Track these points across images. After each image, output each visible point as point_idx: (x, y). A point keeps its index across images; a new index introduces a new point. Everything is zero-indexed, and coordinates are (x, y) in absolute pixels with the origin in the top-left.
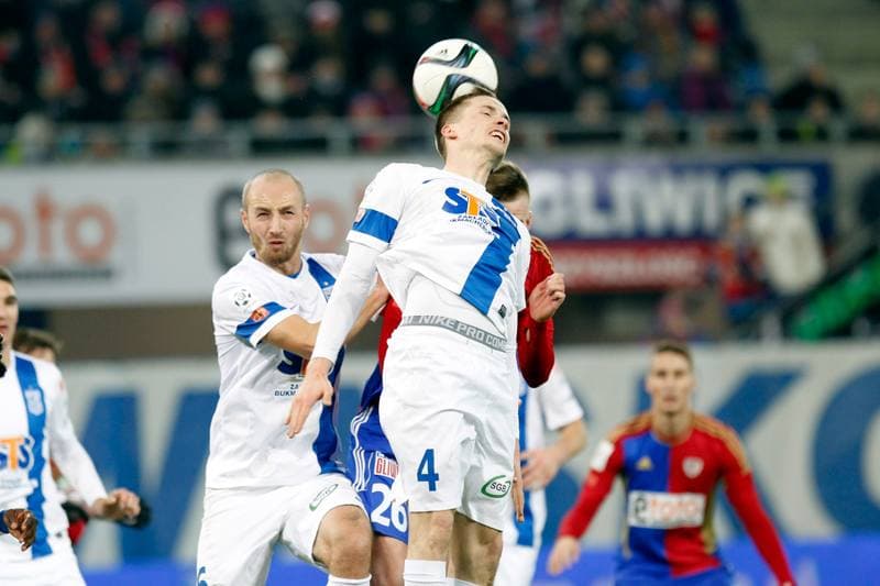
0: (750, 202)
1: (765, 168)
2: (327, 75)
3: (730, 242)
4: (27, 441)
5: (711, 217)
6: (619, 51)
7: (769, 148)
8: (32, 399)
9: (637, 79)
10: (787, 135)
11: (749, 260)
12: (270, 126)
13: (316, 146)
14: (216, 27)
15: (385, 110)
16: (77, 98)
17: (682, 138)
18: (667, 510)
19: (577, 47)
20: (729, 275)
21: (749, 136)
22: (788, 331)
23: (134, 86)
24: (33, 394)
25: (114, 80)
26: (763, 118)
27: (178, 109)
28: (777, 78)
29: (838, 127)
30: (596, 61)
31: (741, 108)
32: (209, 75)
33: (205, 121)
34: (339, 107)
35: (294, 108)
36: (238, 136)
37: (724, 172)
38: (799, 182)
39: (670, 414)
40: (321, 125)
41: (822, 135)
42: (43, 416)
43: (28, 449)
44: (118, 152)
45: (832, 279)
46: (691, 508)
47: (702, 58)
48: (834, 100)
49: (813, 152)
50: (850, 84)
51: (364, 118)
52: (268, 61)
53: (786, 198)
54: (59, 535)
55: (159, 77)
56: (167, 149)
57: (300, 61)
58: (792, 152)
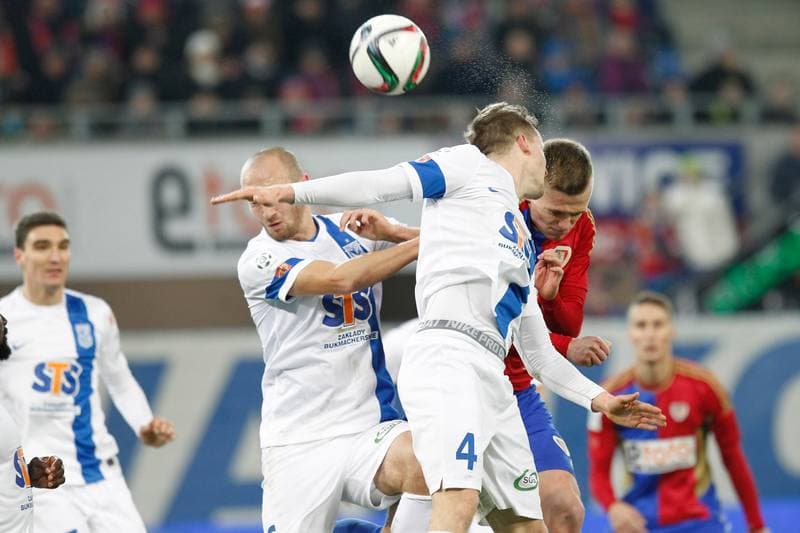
0: (666, 181)
1: (681, 148)
2: (259, 59)
3: (647, 220)
4: (75, 369)
5: (629, 196)
6: (541, 36)
7: (684, 129)
8: (82, 332)
9: (557, 63)
10: (702, 117)
11: (665, 236)
12: (205, 108)
13: (248, 128)
14: (152, 14)
15: (315, 94)
16: (19, 81)
17: (600, 119)
18: (660, 456)
19: (500, 34)
20: (646, 252)
21: (664, 118)
22: (703, 306)
23: (73, 69)
24: (83, 328)
25: (54, 64)
26: (678, 101)
27: (117, 92)
28: (692, 62)
29: (750, 109)
30: (519, 45)
31: (658, 90)
32: (146, 59)
33: (142, 103)
34: (271, 90)
35: (228, 90)
36: (175, 118)
37: (642, 152)
38: (712, 162)
39: (651, 363)
40: (253, 107)
41: (735, 117)
42: (93, 349)
43: (75, 376)
44: (59, 133)
45: (745, 256)
46: (683, 451)
47: (620, 43)
48: (746, 84)
49: (725, 133)
50: (762, 67)
51: (295, 100)
52: (202, 46)
53: (700, 177)
54: (110, 462)
55: (97, 61)
56: (106, 130)
57: (233, 47)
58: (705, 133)
